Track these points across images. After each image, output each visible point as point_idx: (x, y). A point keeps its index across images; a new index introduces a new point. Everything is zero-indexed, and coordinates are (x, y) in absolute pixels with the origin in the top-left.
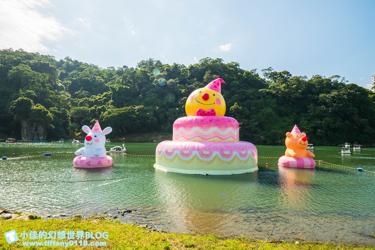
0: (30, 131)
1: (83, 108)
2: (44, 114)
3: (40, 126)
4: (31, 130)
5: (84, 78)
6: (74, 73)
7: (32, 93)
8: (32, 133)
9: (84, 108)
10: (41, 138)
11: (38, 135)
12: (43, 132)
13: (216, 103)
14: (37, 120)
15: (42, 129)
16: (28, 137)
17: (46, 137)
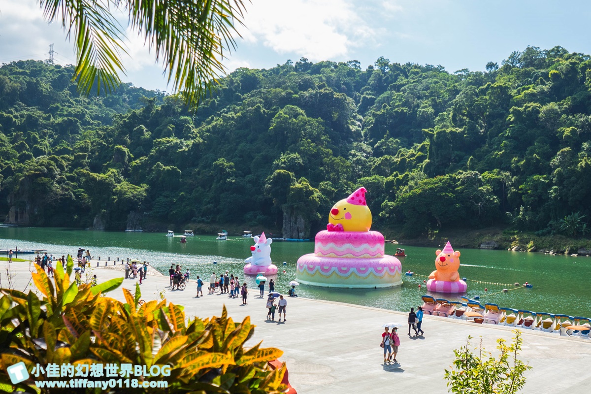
0: (289, 224)
1: (373, 179)
2: (306, 196)
3: (301, 216)
4: (290, 221)
5: (396, 109)
6: (384, 98)
7: (297, 158)
8: (291, 227)
9: (376, 179)
10: (301, 234)
11: (298, 230)
12: (303, 226)
13: (344, 218)
14: (296, 206)
15: (303, 220)
16: (286, 233)
17: (308, 233)
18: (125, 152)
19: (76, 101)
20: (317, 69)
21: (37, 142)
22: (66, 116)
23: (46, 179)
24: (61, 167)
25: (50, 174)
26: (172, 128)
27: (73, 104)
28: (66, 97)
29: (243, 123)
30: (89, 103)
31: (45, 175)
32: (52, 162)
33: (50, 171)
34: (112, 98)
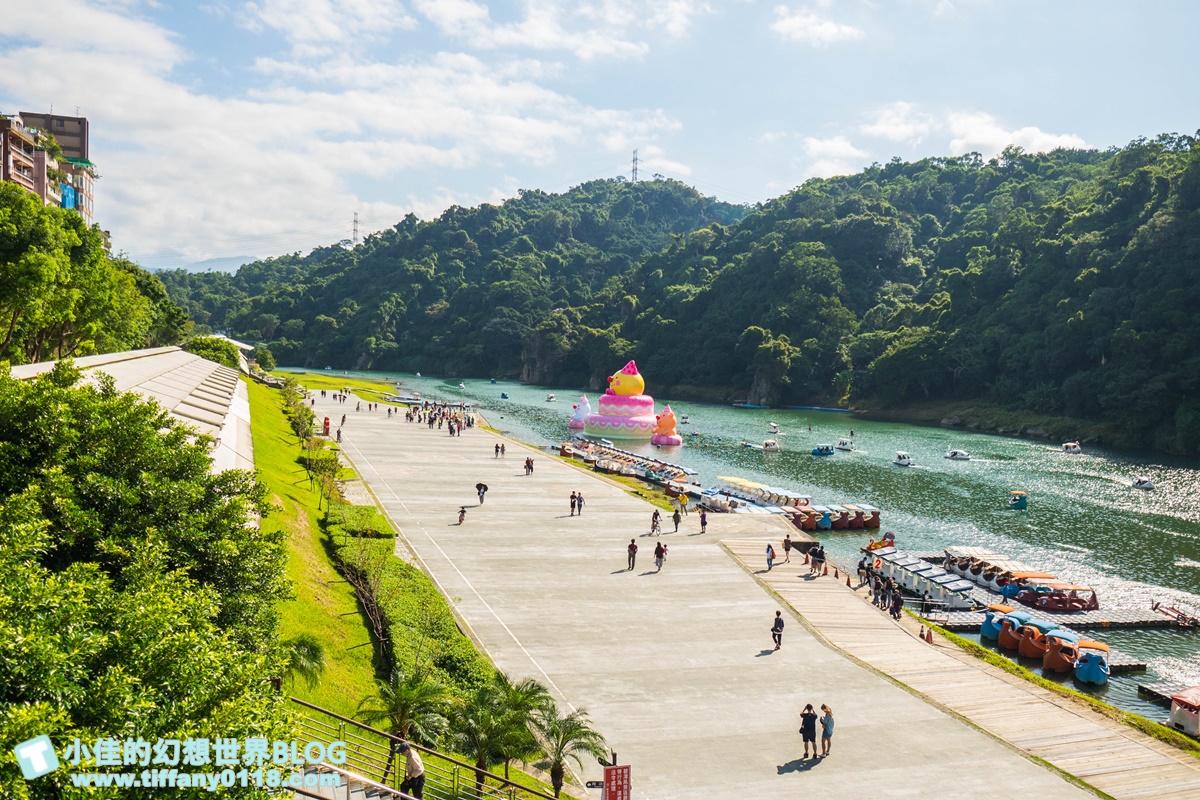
18: (632, 304)
19: (639, 229)
20: (911, 171)
21: (578, 288)
22: (622, 251)
23: (555, 335)
24: (573, 320)
25: (560, 329)
26: (691, 271)
27: (634, 235)
28: (627, 225)
29: (754, 265)
30: (655, 231)
31: (555, 330)
32: (565, 317)
33: (560, 325)
34: (684, 220)
